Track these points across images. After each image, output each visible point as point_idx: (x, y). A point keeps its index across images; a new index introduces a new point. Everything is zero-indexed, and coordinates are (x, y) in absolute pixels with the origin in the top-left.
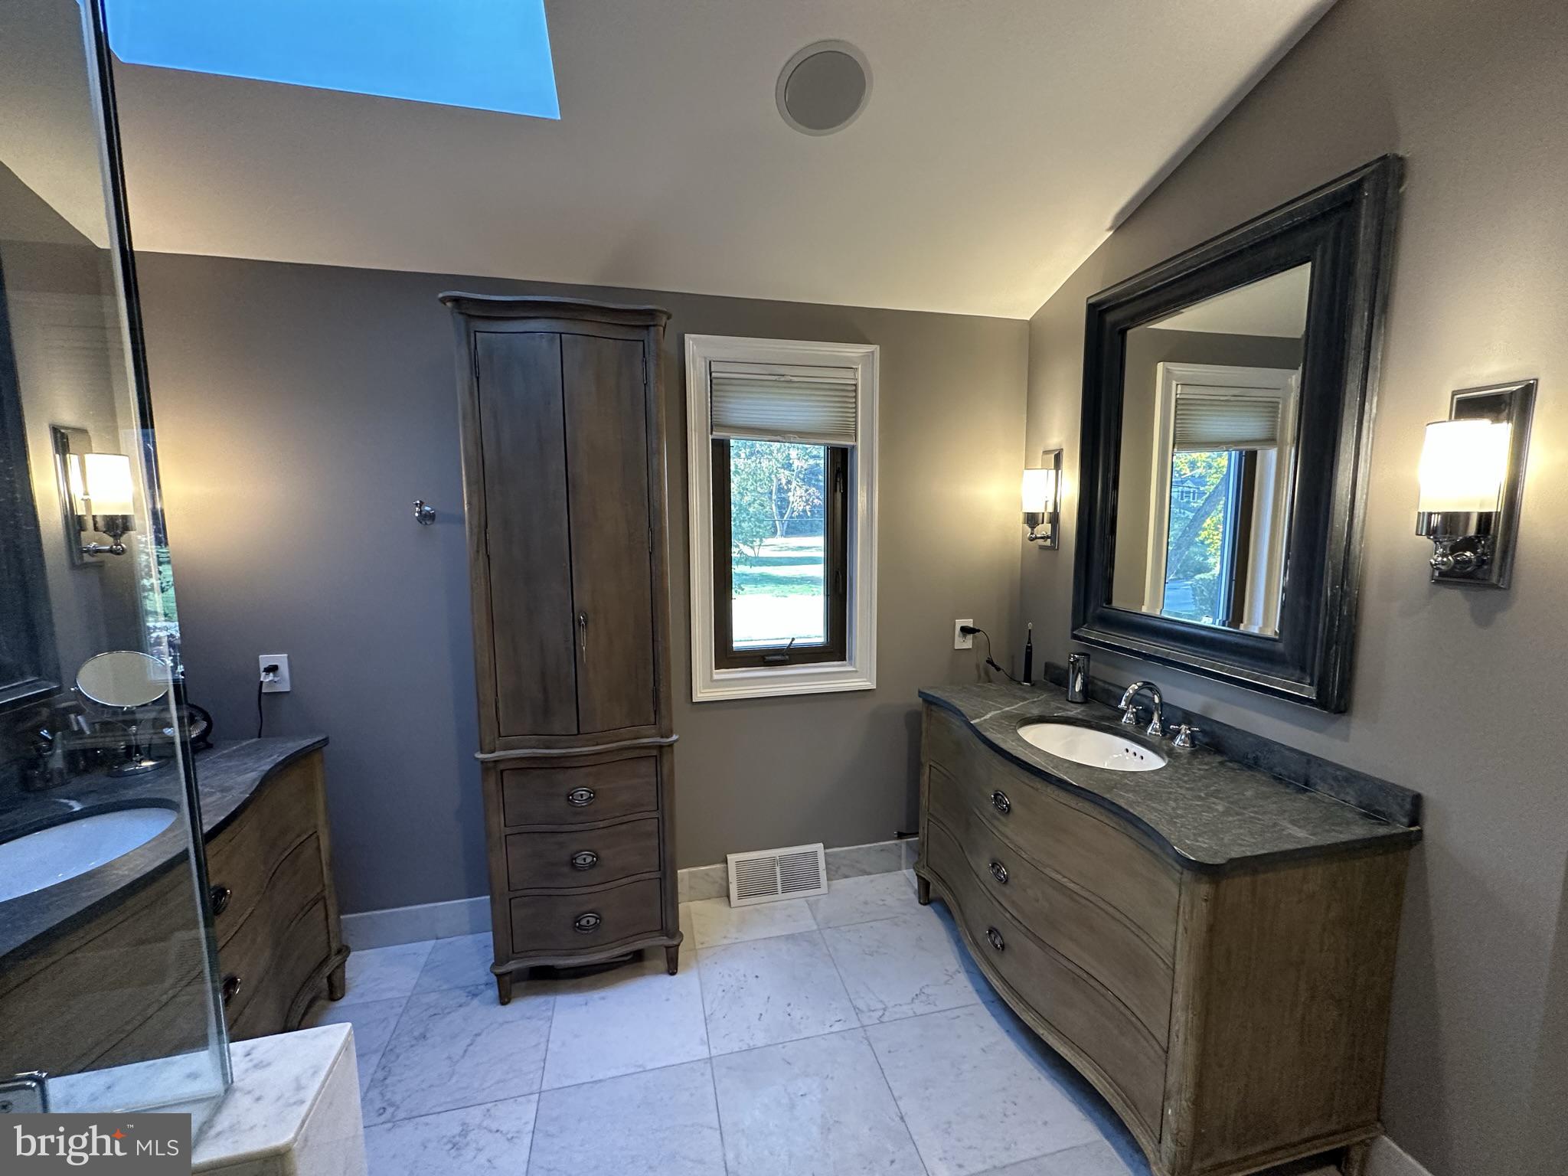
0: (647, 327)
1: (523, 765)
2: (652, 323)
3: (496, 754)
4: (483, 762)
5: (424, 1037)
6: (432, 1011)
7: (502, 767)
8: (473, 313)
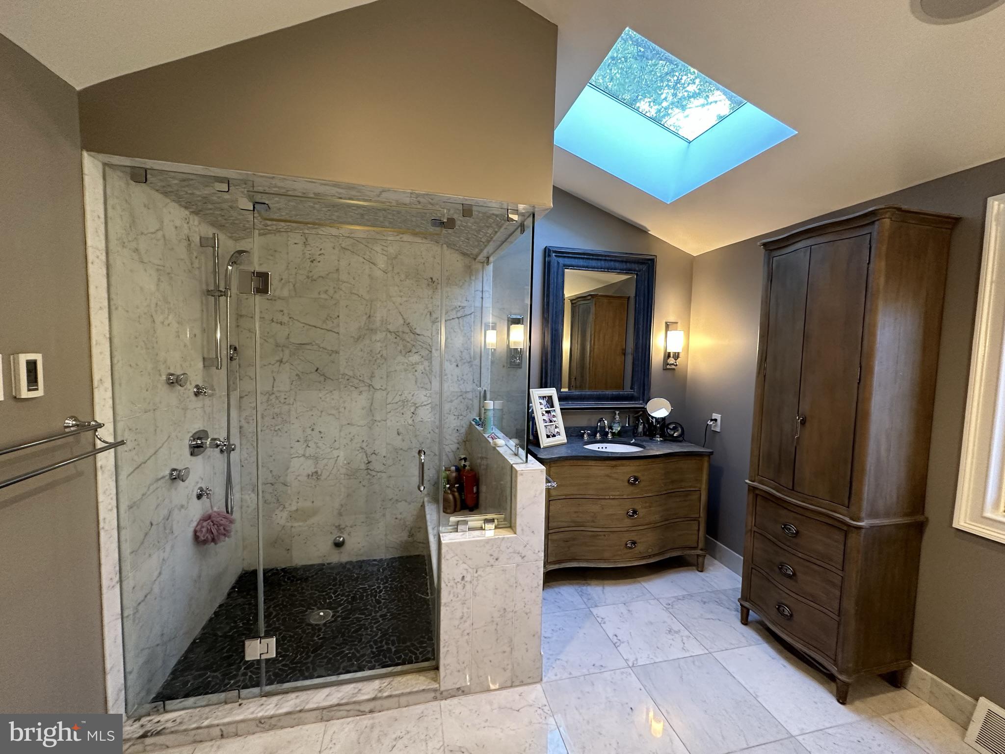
0: (873, 222)
1: (768, 497)
2: (876, 219)
3: (755, 484)
4: (749, 486)
5: (705, 603)
6: (717, 600)
7: (757, 492)
8: (771, 248)
